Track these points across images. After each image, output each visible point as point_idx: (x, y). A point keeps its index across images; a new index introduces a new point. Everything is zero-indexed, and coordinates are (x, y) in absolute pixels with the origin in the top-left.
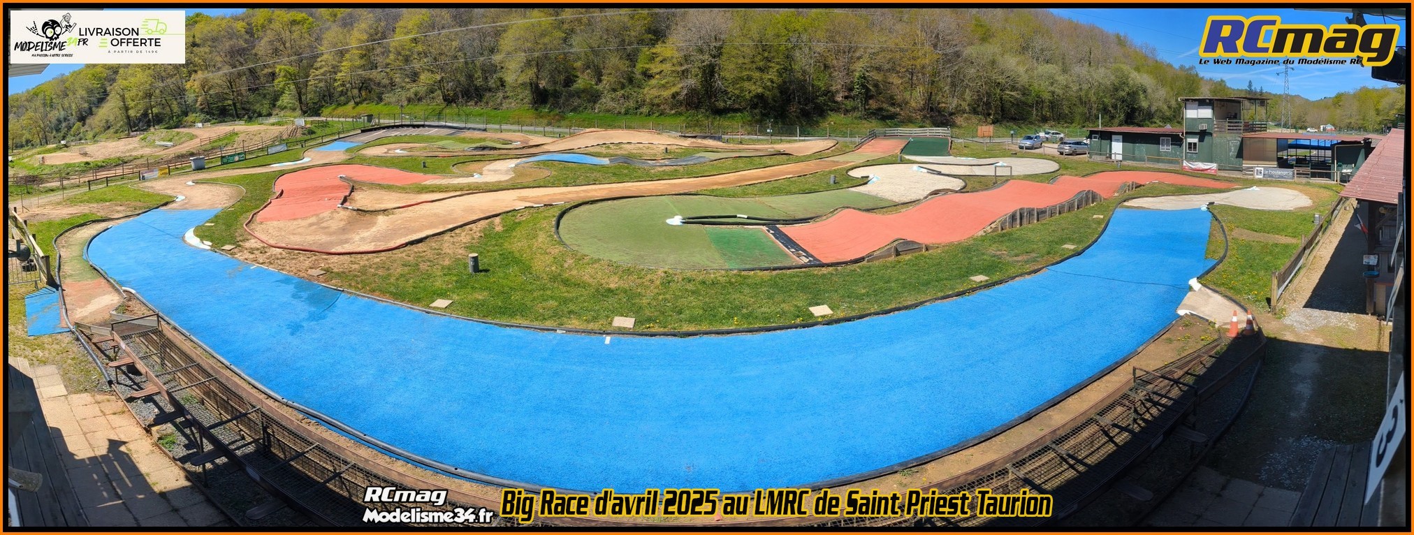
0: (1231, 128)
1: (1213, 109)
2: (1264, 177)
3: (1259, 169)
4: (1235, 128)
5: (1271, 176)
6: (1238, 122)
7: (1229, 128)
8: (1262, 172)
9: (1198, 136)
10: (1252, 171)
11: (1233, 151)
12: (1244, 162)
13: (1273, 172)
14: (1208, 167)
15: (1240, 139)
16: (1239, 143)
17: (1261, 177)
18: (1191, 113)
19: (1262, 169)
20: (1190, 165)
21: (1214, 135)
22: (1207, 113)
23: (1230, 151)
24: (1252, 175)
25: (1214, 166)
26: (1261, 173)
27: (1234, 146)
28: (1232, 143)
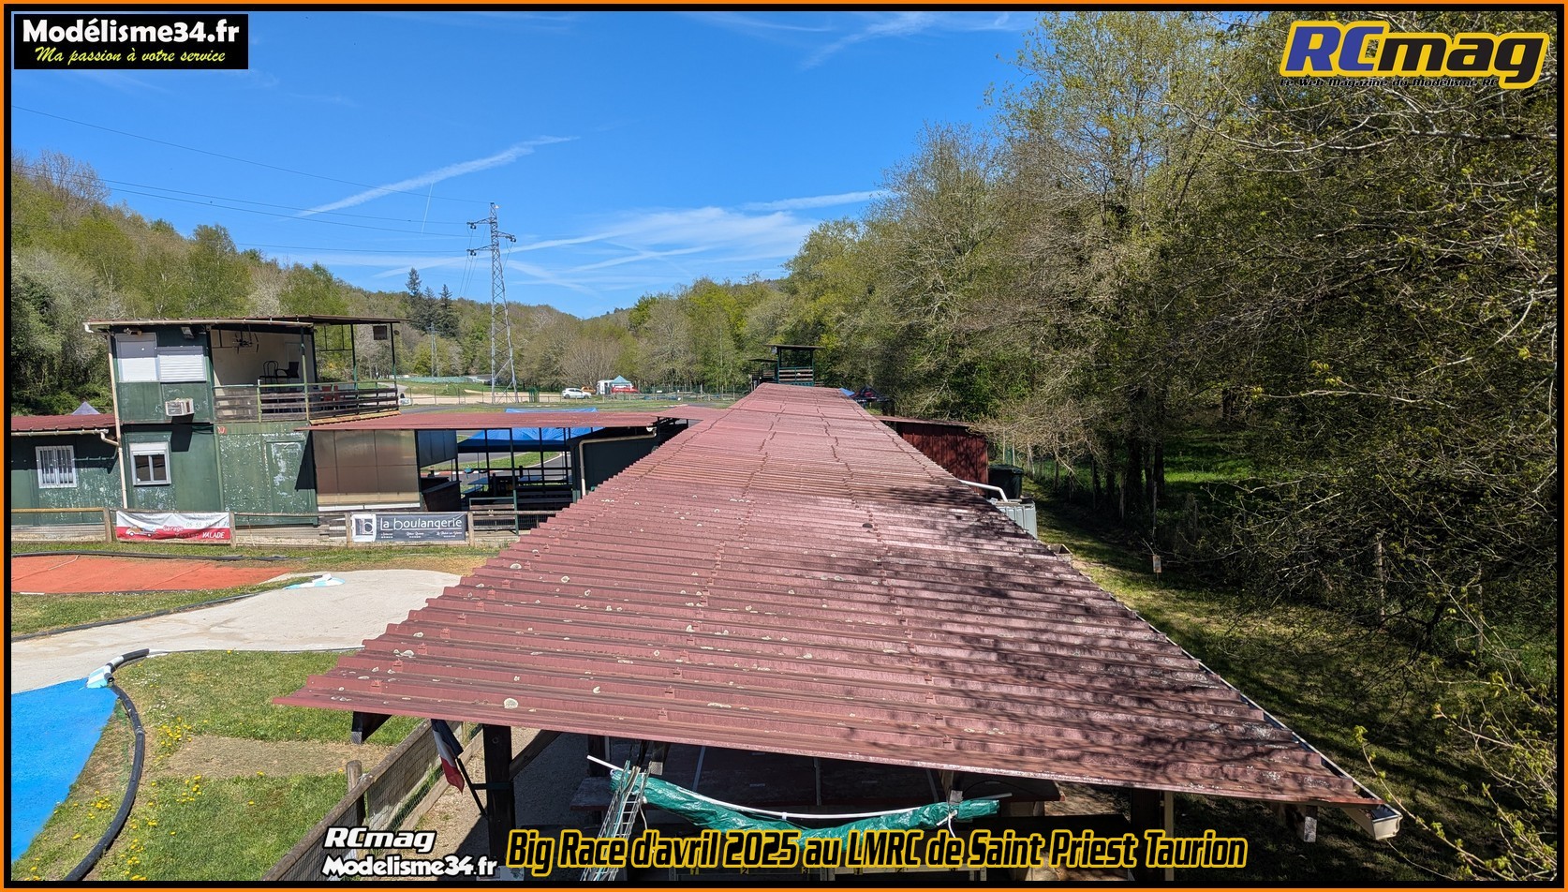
0: (273, 406)
1: (209, 353)
2: (378, 538)
3: (363, 516)
4: (284, 406)
5: (400, 535)
6: (293, 390)
7: (266, 406)
8: (374, 525)
9: (168, 436)
10: (343, 523)
11: (285, 473)
12: (321, 499)
13: (406, 525)
14: (203, 525)
15: (303, 437)
16: (300, 448)
17: (369, 538)
18: (135, 369)
19: (373, 517)
20: (142, 525)
21: (220, 429)
22: (189, 366)
23: (274, 470)
24: (343, 534)
25: (223, 519)
26: (369, 528)
27: (285, 456)
28: (279, 448)
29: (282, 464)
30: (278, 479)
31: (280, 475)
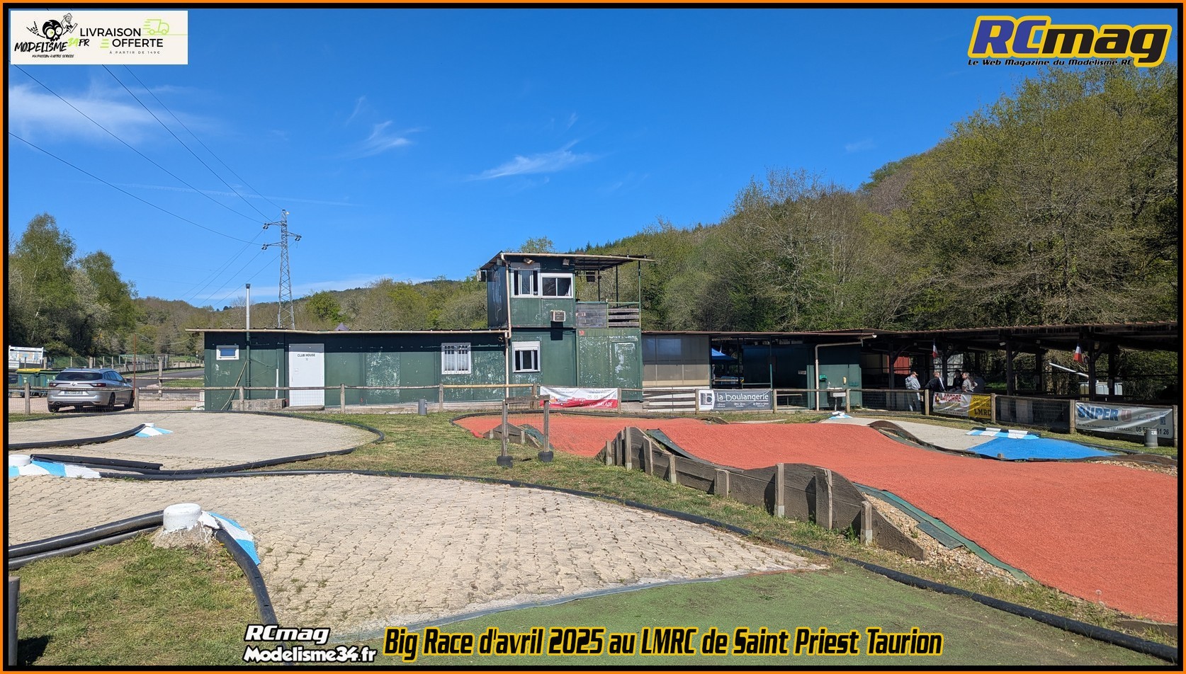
2: (716, 407)
3: (706, 391)
5: (730, 405)
7: (612, 317)
8: (713, 397)
9: (542, 336)
10: (694, 399)
11: (623, 364)
12: (644, 383)
13: (733, 398)
14: (599, 397)
15: (637, 339)
16: (634, 347)
17: (709, 407)
19: (711, 392)
20: (558, 397)
21: (581, 333)
23: (616, 362)
25: (612, 393)
26: (709, 400)
27: (624, 352)
28: (620, 346)
29: (621, 358)
30: (618, 368)
31: (619, 366)
